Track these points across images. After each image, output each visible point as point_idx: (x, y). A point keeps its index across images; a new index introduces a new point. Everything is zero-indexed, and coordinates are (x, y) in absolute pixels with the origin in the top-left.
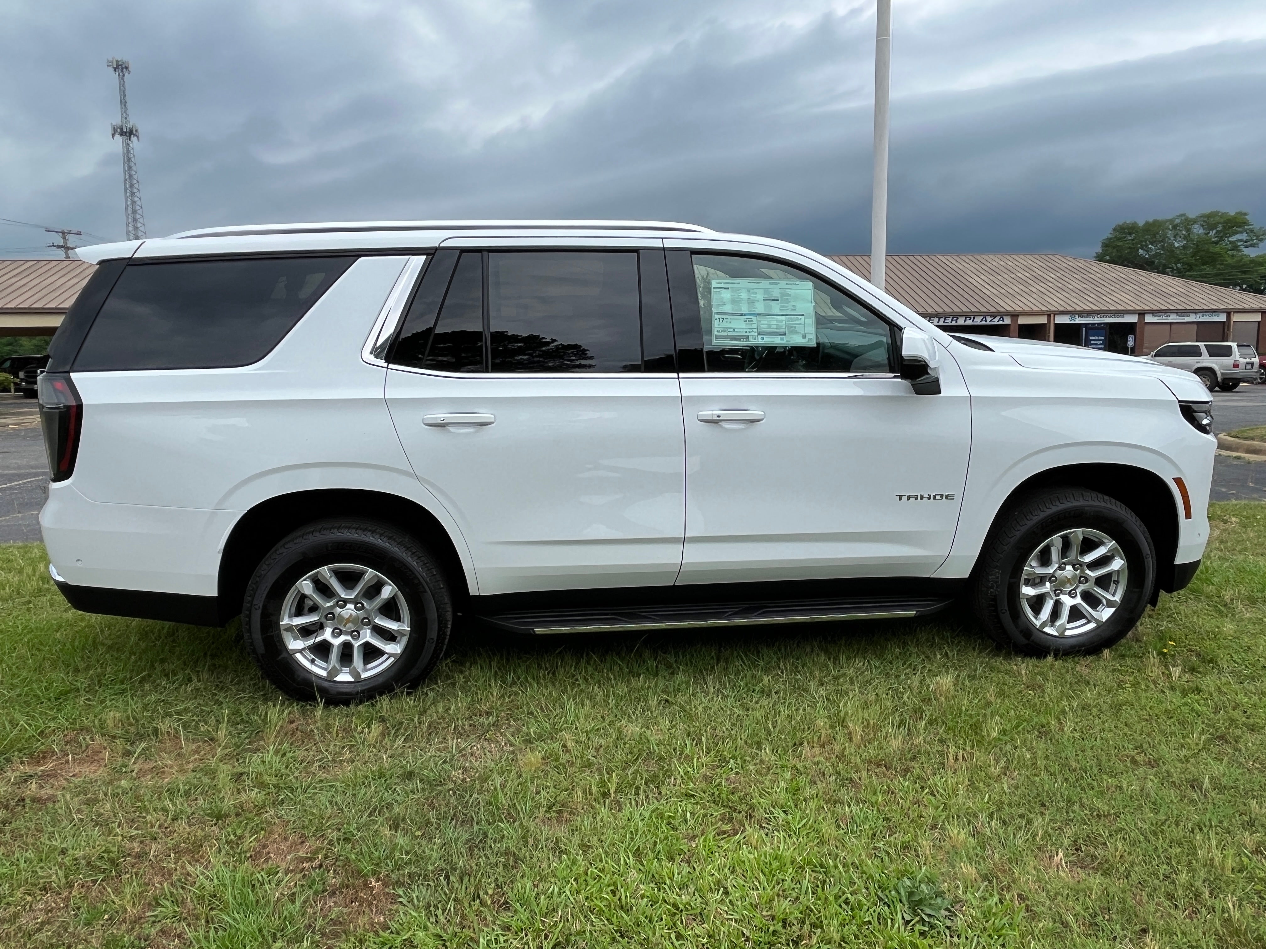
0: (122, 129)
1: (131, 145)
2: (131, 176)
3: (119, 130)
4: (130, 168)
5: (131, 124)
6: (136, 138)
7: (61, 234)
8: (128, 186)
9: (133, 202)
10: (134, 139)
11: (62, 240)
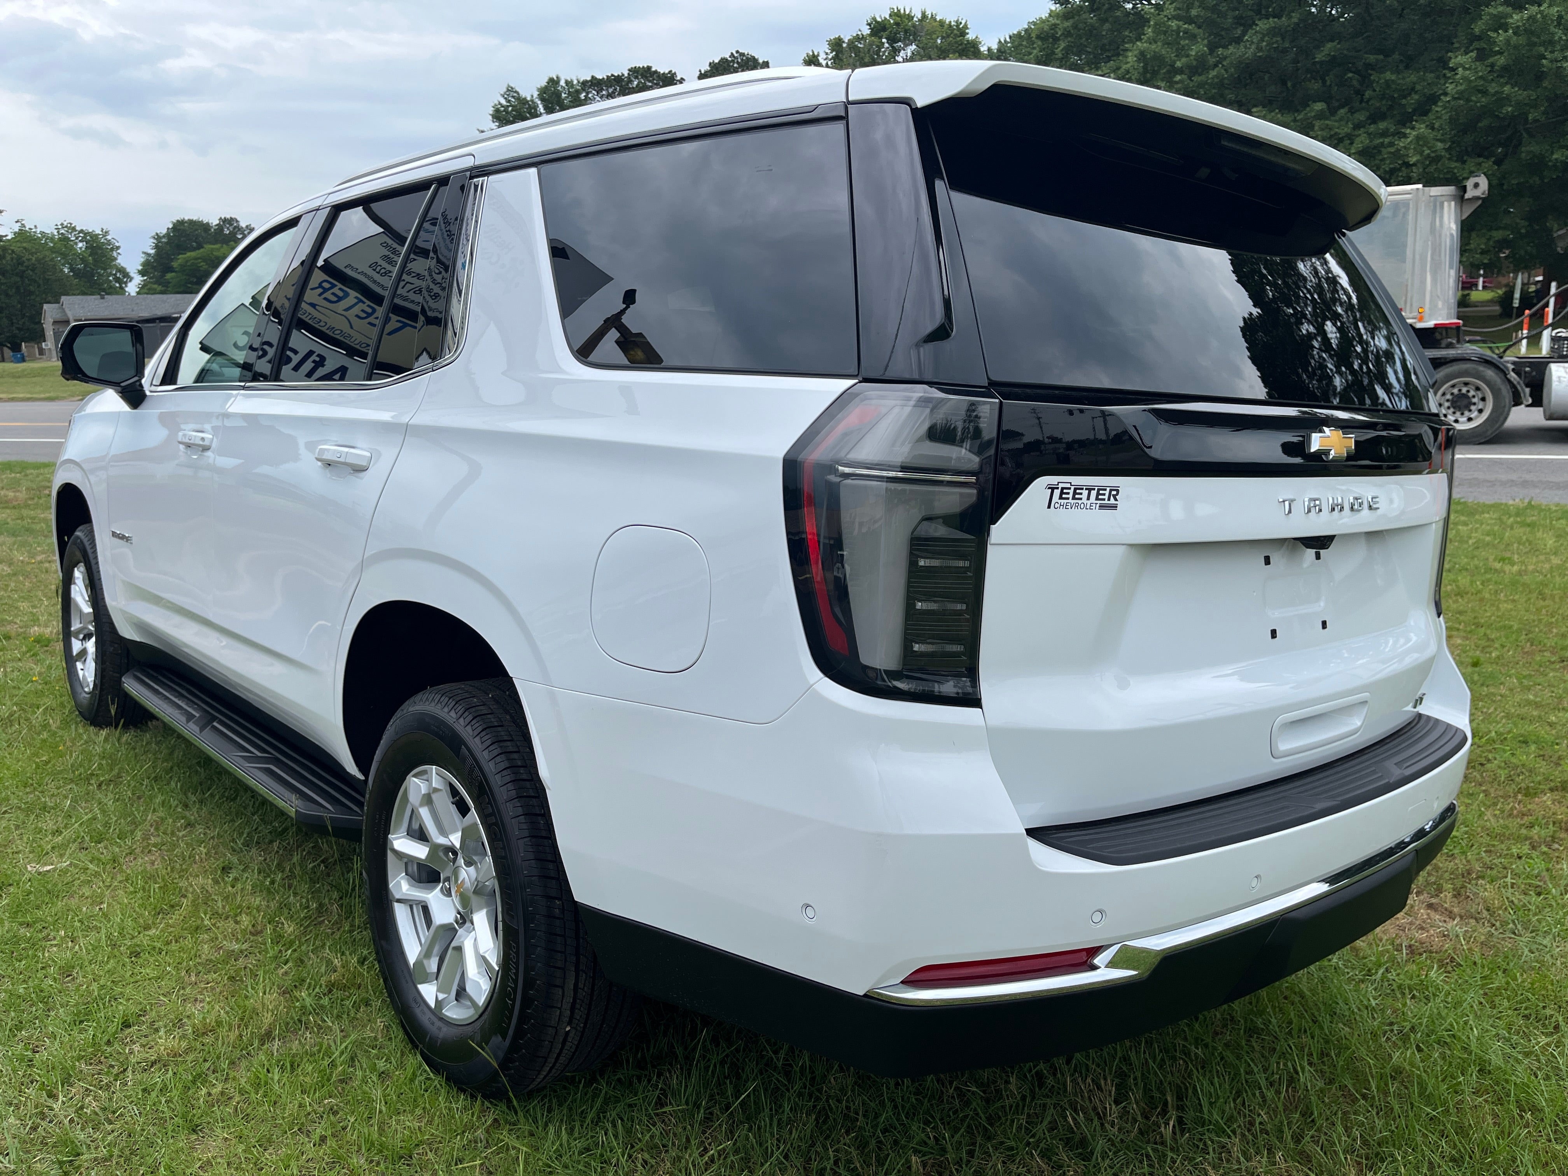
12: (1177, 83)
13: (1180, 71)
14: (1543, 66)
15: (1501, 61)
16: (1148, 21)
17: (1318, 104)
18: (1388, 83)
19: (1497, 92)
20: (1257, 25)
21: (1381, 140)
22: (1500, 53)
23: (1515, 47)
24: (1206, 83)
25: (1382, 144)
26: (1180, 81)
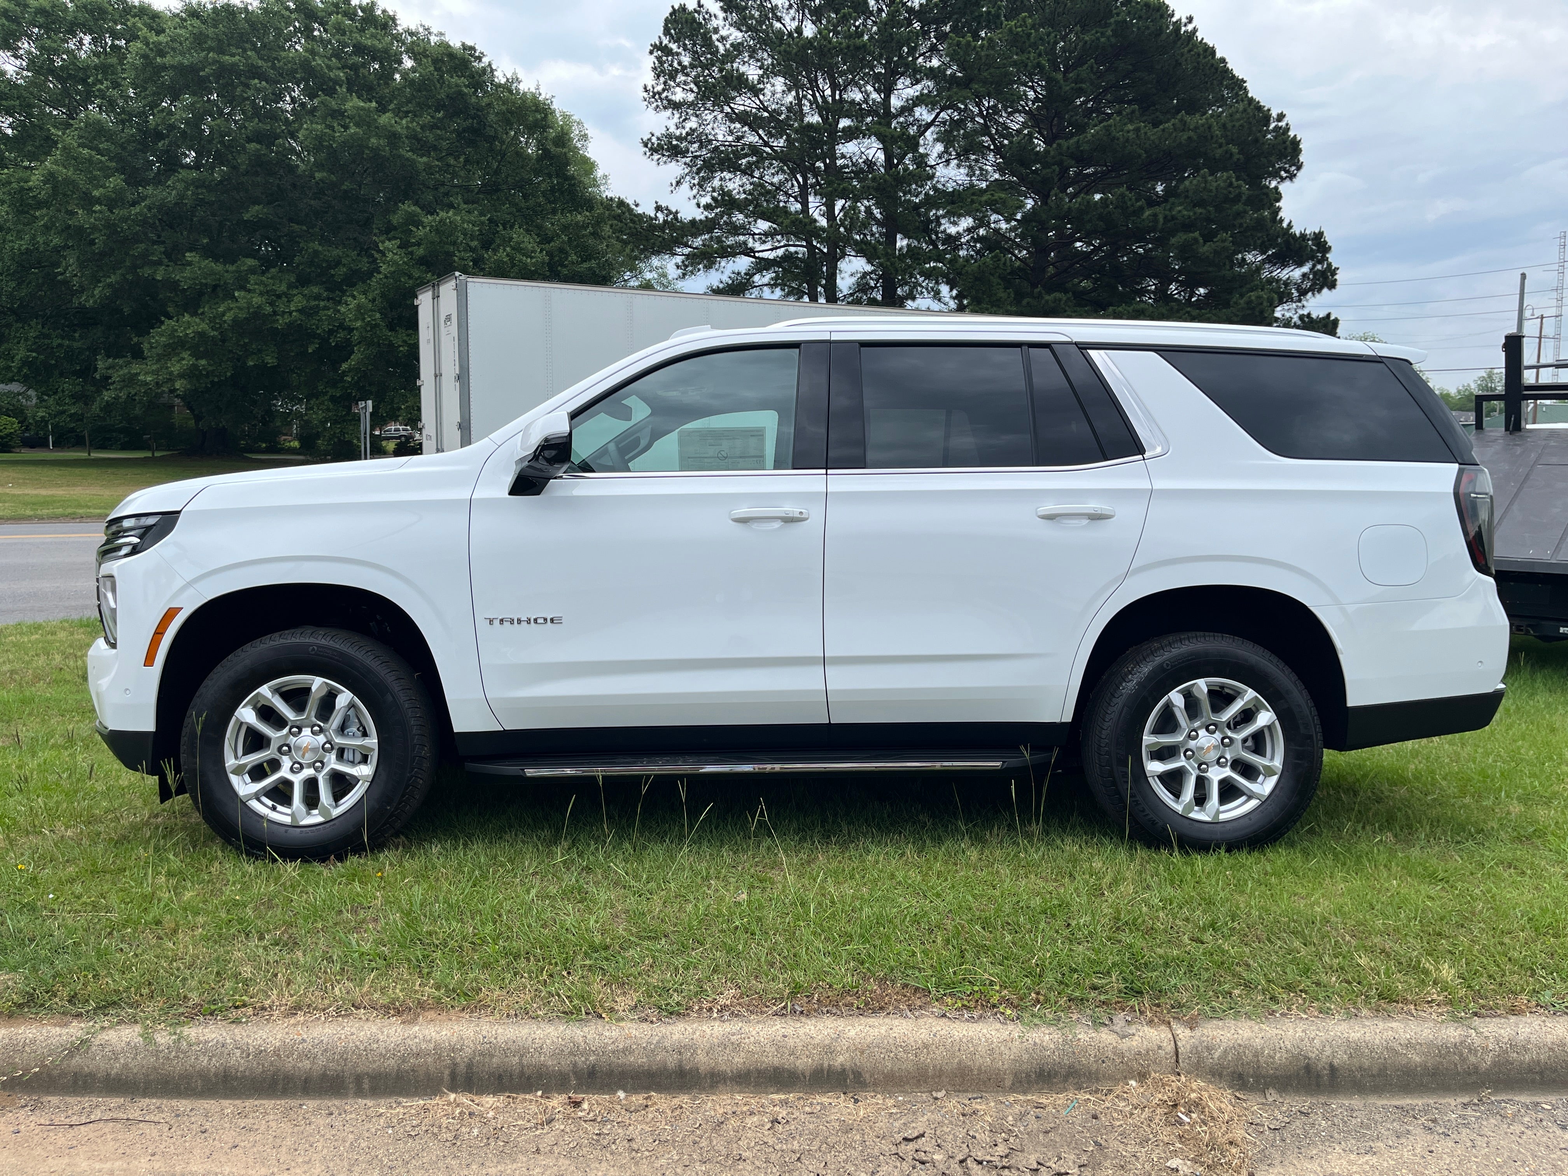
12: (95, 212)
13: (98, 201)
14: (455, 261)
15: (420, 251)
16: (56, 143)
17: (249, 260)
18: (316, 252)
19: (419, 277)
20: (179, 173)
21: (317, 303)
22: (419, 244)
23: (432, 243)
24: (128, 218)
25: (318, 306)
26: (100, 212)
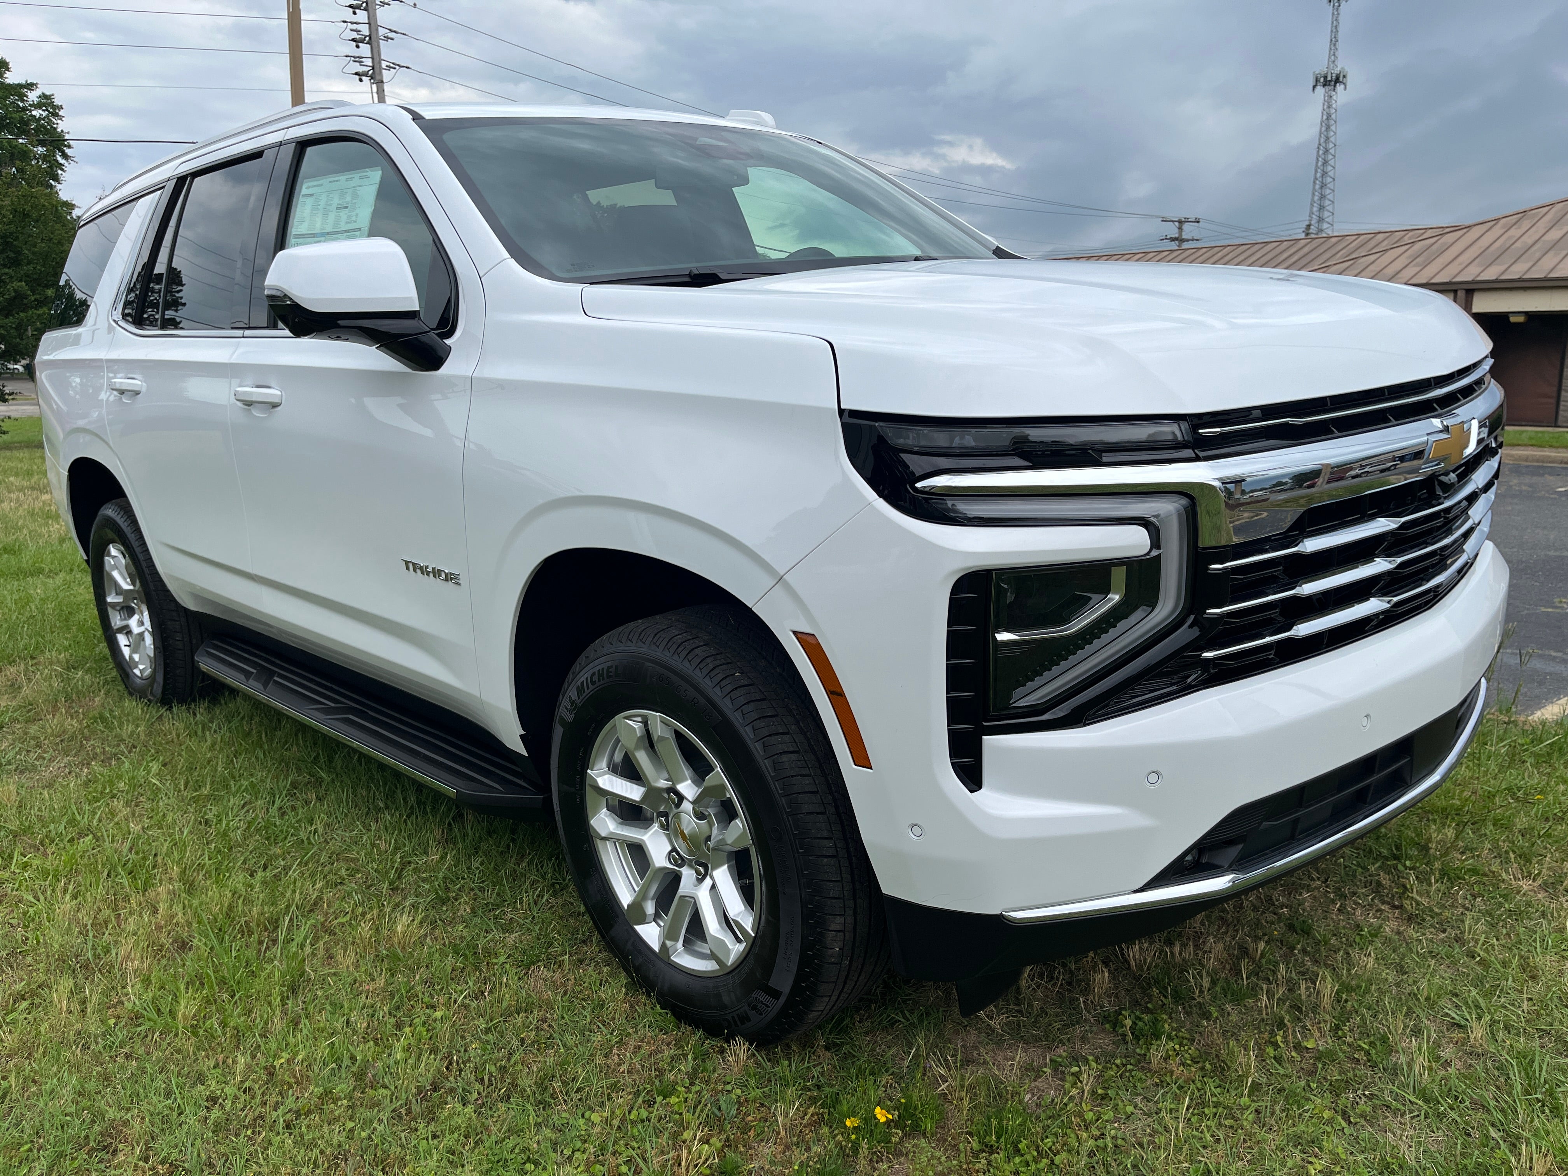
0: (1325, 77)
1: (1334, 97)
2: (1327, 138)
3: (1322, 80)
4: (1328, 127)
5: (1339, 69)
6: (1342, 86)
7: (1177, 224)
8: (1321, 152)
9: (1324, 174)
10: (1340, 88)
11: (1177, 230)
